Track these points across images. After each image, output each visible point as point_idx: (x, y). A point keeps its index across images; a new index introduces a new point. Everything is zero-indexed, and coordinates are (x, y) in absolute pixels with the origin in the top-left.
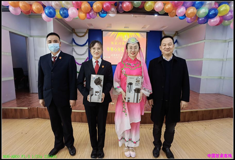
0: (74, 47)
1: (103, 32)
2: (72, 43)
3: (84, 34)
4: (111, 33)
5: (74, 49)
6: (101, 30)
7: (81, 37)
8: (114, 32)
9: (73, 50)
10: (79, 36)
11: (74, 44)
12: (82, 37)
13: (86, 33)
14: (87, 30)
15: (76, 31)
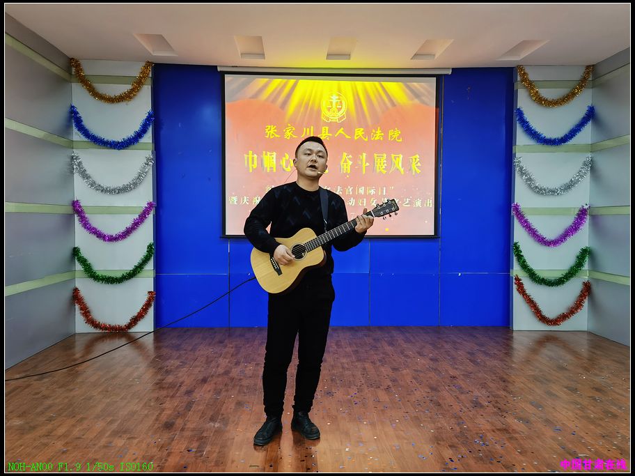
0: (76, 152)
1: (228, 78)
2: (65, 131)
3: (129, 87)
4: (266, 86)
5: (80, 164)
6: (215, 67)
7: (112, 100)
8: (277, 81)
9: (72, 165)
10: (102, 98)
11: (77, 136)
12: (122, 105)
13: (139, 83)
14: (146, 67)
15: (88, 70)
